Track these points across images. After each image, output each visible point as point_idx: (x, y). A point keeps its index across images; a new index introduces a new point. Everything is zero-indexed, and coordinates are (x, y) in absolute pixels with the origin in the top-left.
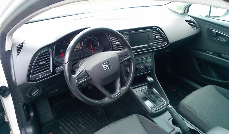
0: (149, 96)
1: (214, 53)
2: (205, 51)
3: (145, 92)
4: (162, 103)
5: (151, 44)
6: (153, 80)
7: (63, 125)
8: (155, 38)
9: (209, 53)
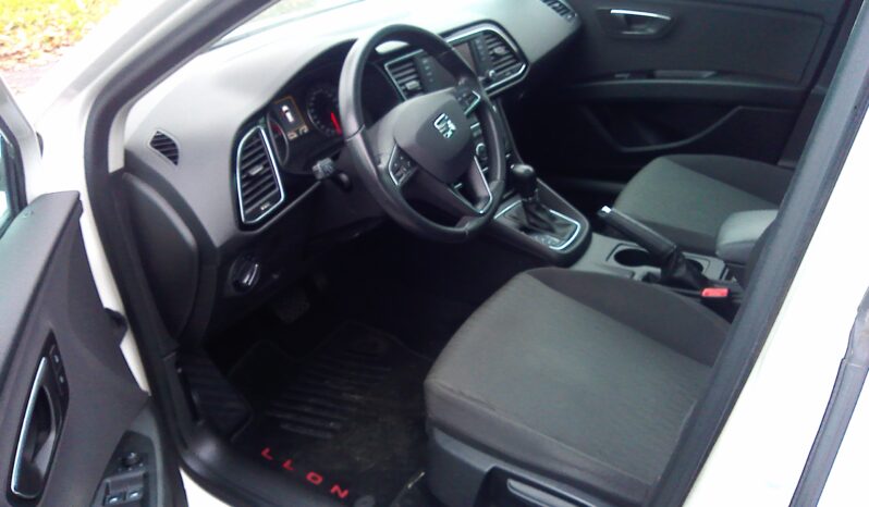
0: (532, 220)
1: (636, 74)
2: (610, 76)
3: (515, 215)
4: (572, 229)
5: (491, 72)
6: (531, 169)
7: (289, 416)
8: (494, 54)
9: (622, 79)
